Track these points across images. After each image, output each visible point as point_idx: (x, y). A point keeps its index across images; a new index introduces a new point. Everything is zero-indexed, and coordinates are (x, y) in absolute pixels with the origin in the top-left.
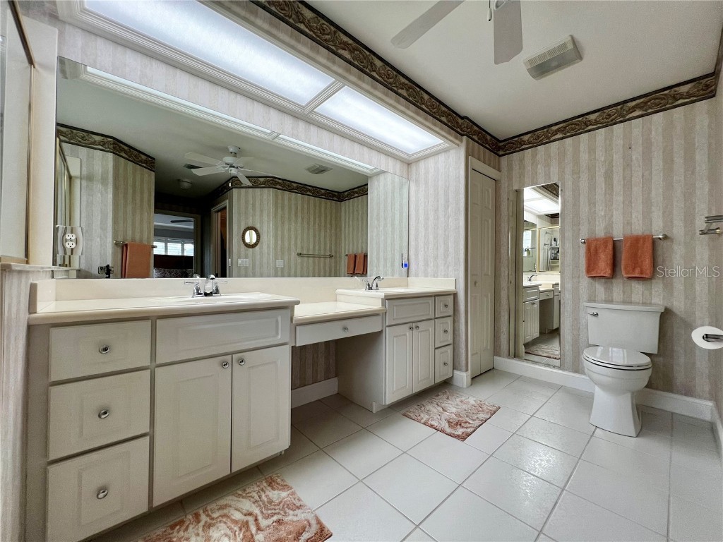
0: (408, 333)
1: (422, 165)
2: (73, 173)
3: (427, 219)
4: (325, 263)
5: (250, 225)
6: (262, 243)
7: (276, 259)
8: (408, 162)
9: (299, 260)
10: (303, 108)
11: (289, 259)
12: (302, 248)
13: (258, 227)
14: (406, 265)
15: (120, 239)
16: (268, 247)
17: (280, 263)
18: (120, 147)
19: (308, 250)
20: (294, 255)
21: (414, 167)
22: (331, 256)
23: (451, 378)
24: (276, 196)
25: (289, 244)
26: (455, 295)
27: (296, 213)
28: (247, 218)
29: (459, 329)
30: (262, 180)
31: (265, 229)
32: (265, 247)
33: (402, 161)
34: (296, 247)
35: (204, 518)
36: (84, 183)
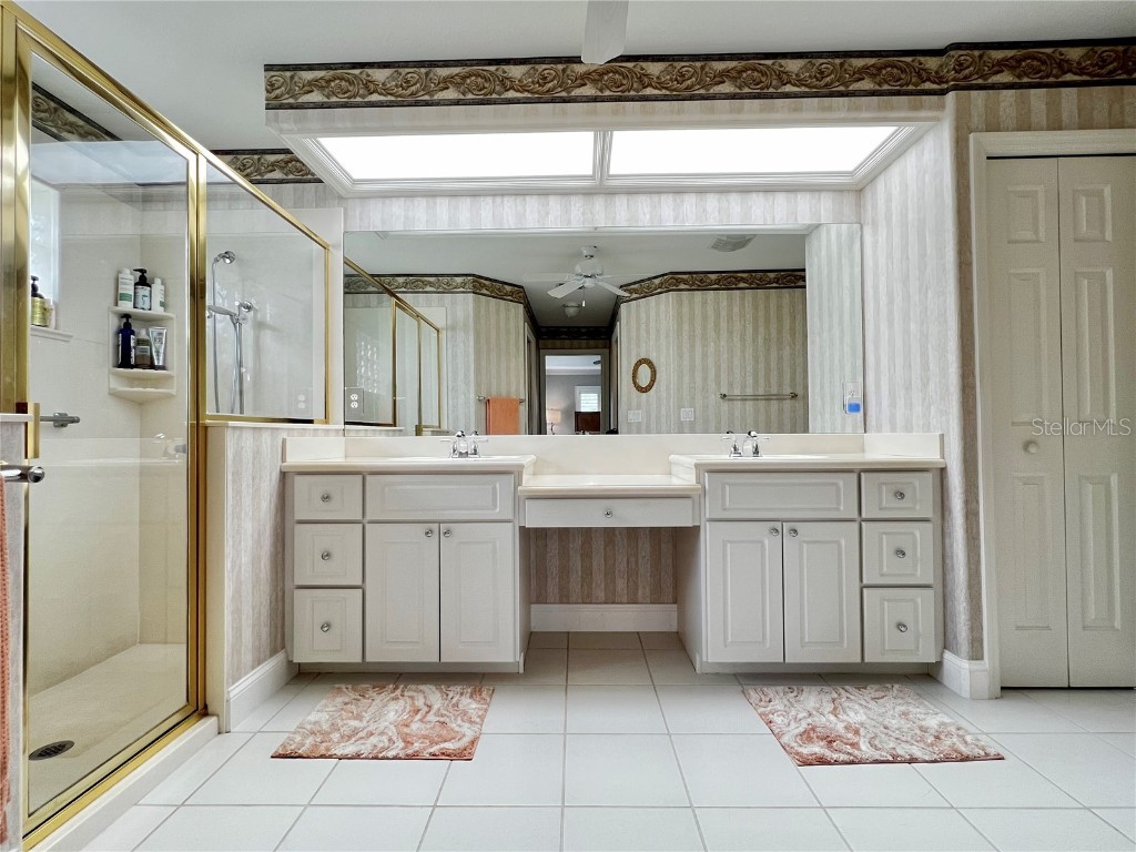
0: (771, 543)
1: (881, 184)
2: (438, 326)
3: (891, 302)
4: (781, 411)
5: (643, 356)
6: (659, 384)
7: (680, 407)
8: (855, 190)
9: (725, 406)
10: (591, 178)
11: (706, 407)
12: (731, 385)
13: (653, 358)
14: (855, 408)
15: (484, 394)
16: (668, 389)
17: (687, 414)
18: (480, 284)
19: (744, 386)
20: (714, 398)
21: (868, 194)
22: (794, 396)
23: (939, 664)
24: (680, 303)
25: (705, 379)
26: (943, 471)
27: (717, 325)
28: (638, 346)
29: (952, 553)
30: (657, 281)
31: (663, 360)
32: (663, 388)
33: (838, 190)
34: (718, 383)
35: (398, 692)
36: (449, 333)
